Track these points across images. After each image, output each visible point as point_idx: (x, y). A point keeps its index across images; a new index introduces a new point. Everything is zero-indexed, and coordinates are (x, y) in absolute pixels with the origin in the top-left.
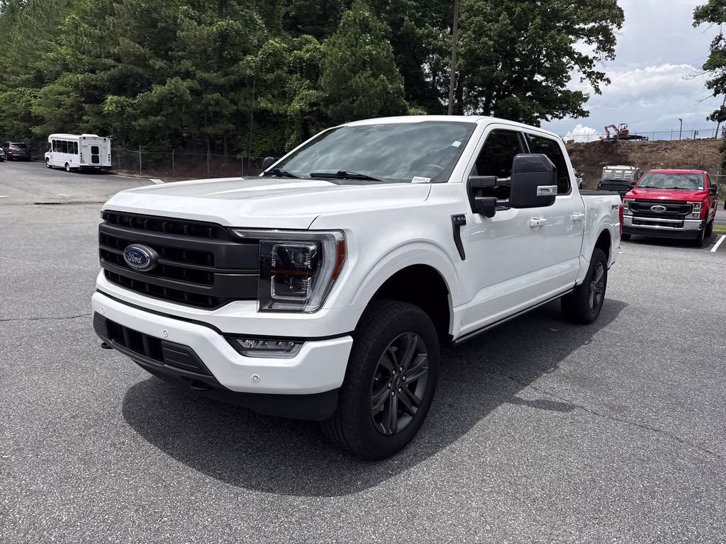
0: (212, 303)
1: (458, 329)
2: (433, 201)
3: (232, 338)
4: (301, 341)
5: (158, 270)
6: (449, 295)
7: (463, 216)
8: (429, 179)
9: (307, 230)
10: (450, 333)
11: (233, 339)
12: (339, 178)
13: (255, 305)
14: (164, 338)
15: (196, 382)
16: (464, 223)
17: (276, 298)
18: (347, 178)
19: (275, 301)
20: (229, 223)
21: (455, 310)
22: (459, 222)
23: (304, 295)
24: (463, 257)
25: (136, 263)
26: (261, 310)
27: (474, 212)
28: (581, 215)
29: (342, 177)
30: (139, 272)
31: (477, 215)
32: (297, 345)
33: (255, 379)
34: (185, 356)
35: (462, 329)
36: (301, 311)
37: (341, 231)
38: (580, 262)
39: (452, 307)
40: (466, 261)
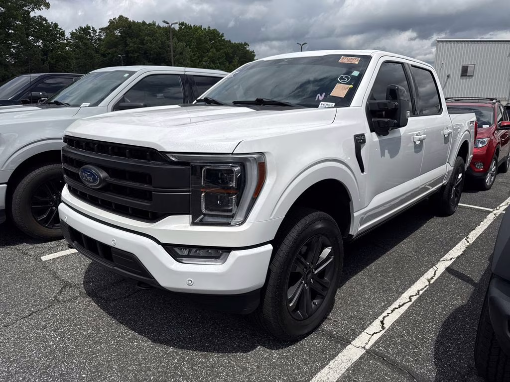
0: (153, 217)
1: (357, 228)
2: (338, 123)
3: (169, 248)
4: (228, 250)
5: (107, 187)
6: (350, 203)
7: (363, 135)
8: (334, 104)
9: (232, 154)
10: (350, 233)
11: (171, 248)
12: (257, 104)
13: (187, 218)
14: (113, 246)
15: (140, 283)
16: (364, 141)
17: (204, 212)
18: (264, 105)
19: (205, 215)
21: (355, 214)
22: (360, 141)
23: (231, 211)
24: (363, 171)
25: (89, 181)
26: (193, 223)
27: (371, 132)
28: (450, 130)
29: (260, 104)
30: (91, 188)
31: (374, 134)
32: (225, 254)
33: (190, 282)
34: (129, 261)
35: (360, 229)
36: (229, 225)
37: (262, 153)
38: (447, 168)
39: (353, 212)
40: (365, 173)
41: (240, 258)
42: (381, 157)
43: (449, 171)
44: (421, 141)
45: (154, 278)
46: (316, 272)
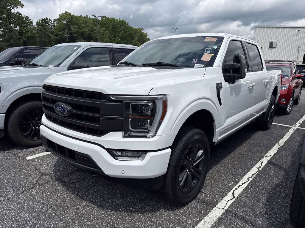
0: (100, 133)
1: (217, 138)
2: (207, 77)
4: (146, 152)
5: (71, 115)
6: (214, 123)
7: (221, 83)
8: (203, 65)
9: (148, 95)
10: (214, 141)
11: (111, 151)
12: (157, 66)
13: (121, 133)
14: (75, 150)
15: (92, 172)
16: (221, 87)
17: (131, 130)
18: (162, 66)
19: (131, 131)
20: (107, 92)
21: (217, 130)
22: (219, 87)
23: (147, 129)
24: (221, 104)
25: (60, 112)
26: (125, 136)
27: (225, 81)
28: (268, 80)
29: (159, 65)
30: (62, 116)
31: (227, 82)
32: (143, 154)
33: (123, 171)
34: (87, 159)
35: (219, 138)
36: (145, 137)
37: (165, 95)
38: (266, 102)
39: (215, 129)
40: (222, 106)
41: (153, 157)
42: (231, 96)
43: (267, 104)
44: (252, 87)
45: (101, 169)
46: (194, 165)
